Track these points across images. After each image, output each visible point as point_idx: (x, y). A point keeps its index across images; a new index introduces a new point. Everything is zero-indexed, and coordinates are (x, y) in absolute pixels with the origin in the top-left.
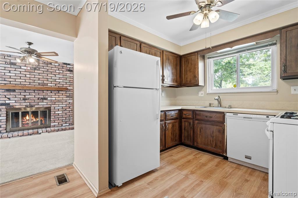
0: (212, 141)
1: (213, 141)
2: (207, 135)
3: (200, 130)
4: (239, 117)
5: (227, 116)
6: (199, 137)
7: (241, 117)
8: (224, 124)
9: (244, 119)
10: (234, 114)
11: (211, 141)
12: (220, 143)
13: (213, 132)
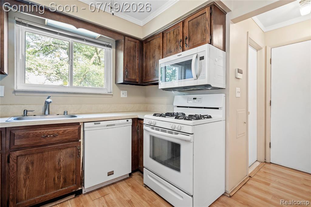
0: (56, 179)
1: (59, 178)
2: (45, 171)
3: (27, 169)
4: (102, 126)
5: (87, 128)
6: (22, 185)
7: (104, 126)
8: (80, 141)
9: (108, 127)
10: (95, 124)
11: (54, 179)
12: (73, 175)
13: (60, 160)
